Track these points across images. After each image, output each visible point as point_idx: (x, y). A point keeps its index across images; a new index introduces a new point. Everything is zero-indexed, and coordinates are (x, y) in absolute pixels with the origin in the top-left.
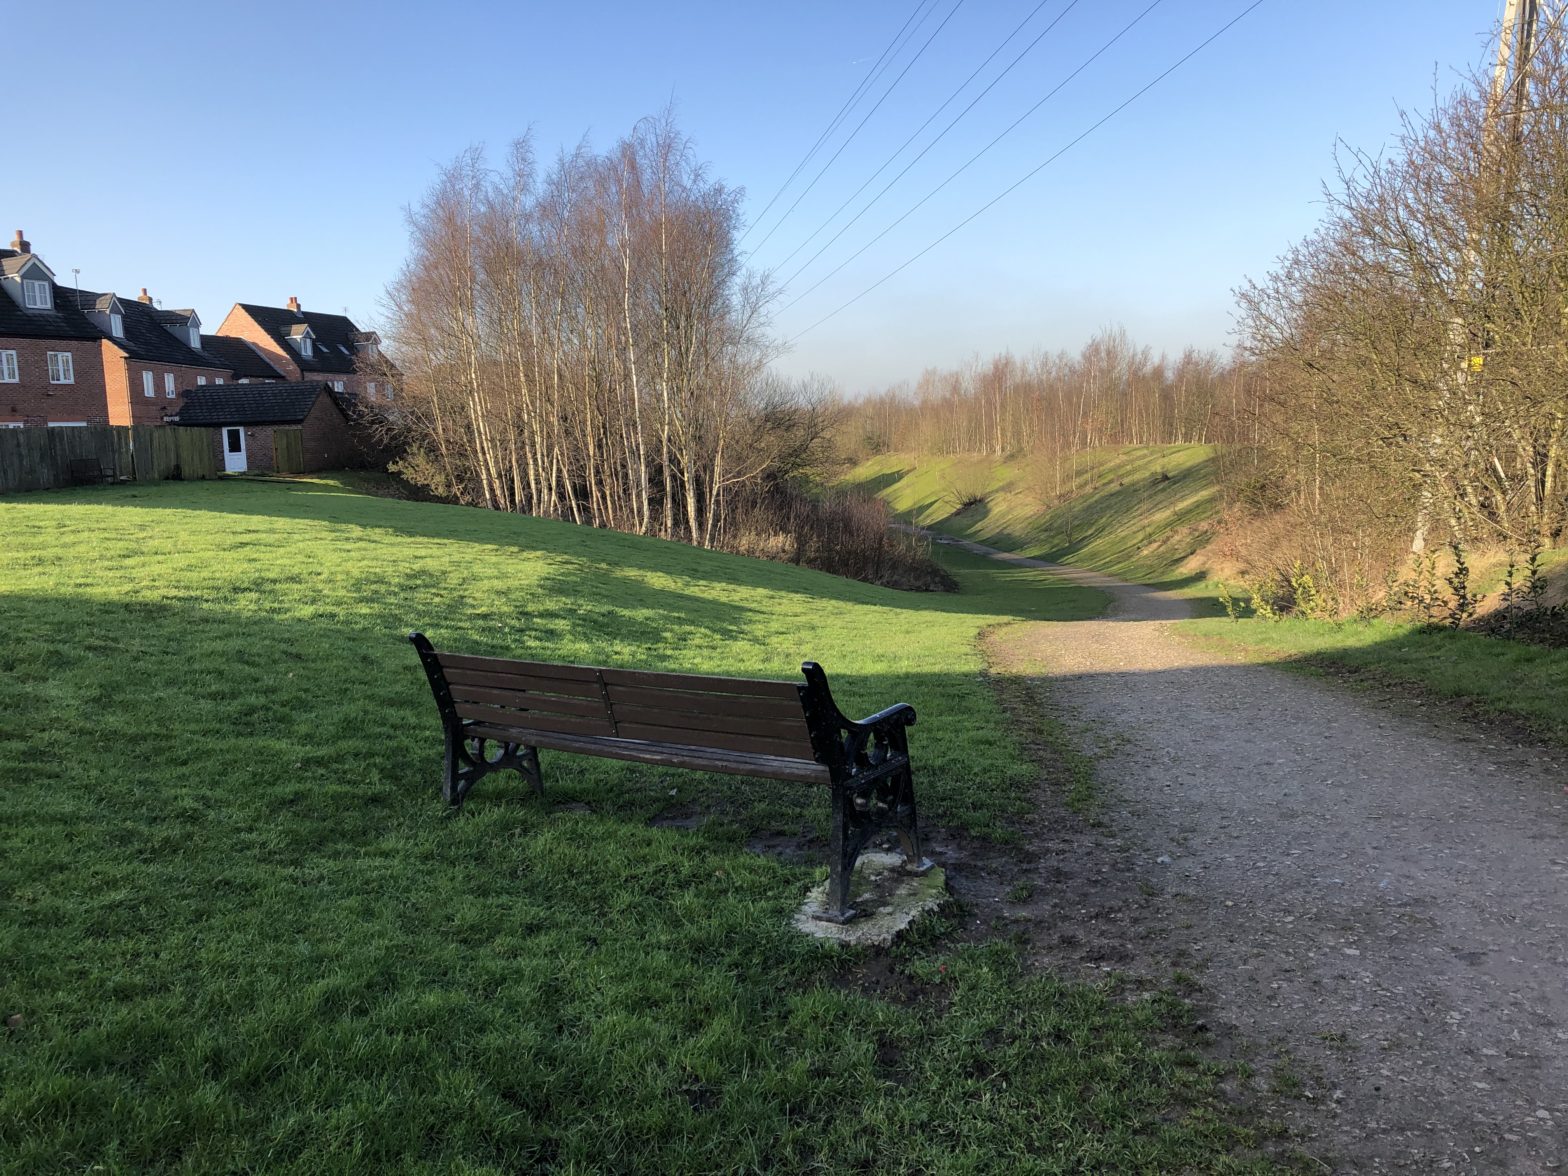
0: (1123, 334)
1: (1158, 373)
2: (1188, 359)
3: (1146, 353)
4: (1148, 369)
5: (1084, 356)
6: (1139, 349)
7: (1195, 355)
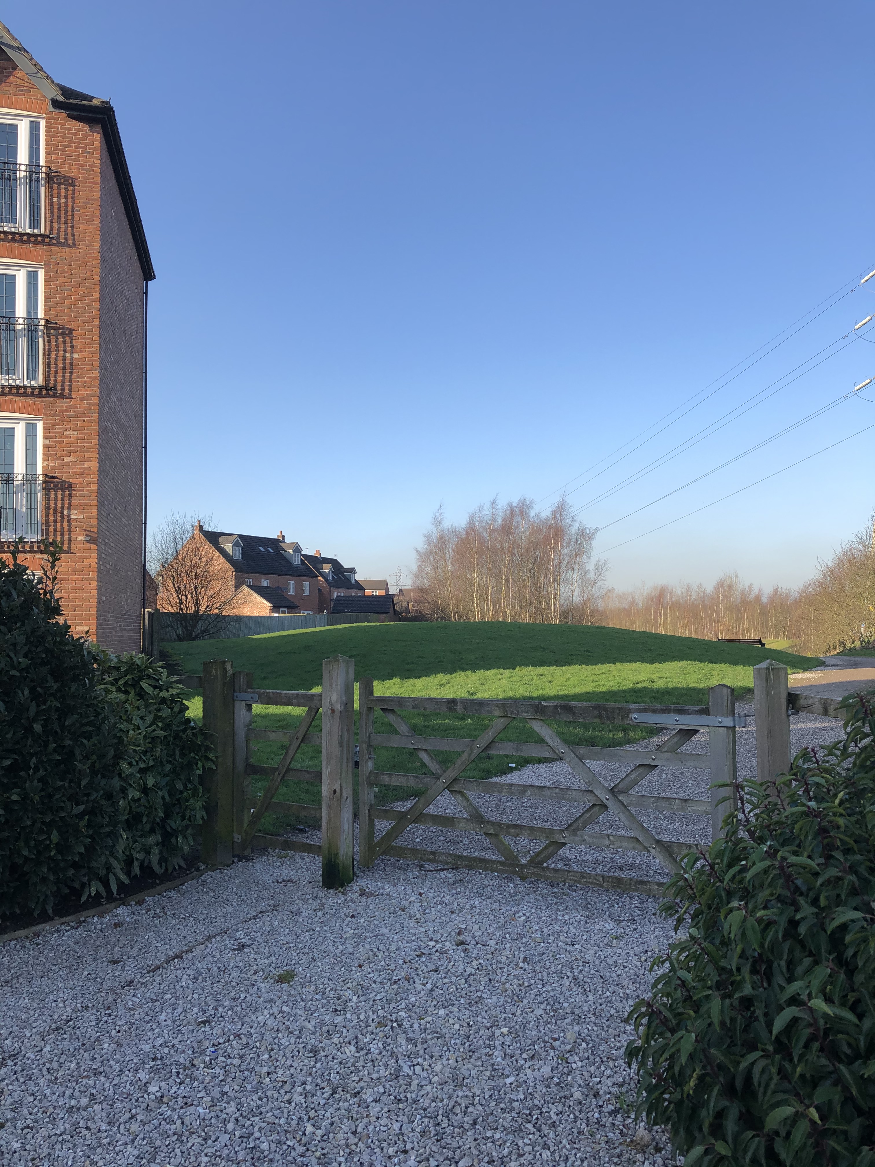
0: (736, 576)
1: (758, 598)
2: (776, 591)
3: (750, 587)
4: (752, 597)
5: (715, 588)
6: (747, 585)
7: (779, 590)
